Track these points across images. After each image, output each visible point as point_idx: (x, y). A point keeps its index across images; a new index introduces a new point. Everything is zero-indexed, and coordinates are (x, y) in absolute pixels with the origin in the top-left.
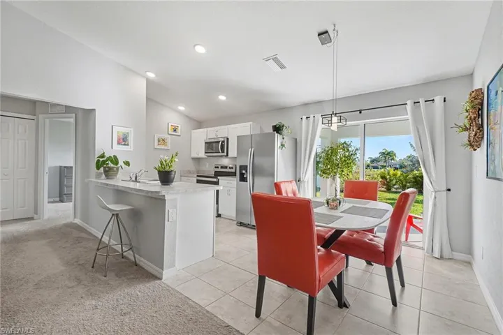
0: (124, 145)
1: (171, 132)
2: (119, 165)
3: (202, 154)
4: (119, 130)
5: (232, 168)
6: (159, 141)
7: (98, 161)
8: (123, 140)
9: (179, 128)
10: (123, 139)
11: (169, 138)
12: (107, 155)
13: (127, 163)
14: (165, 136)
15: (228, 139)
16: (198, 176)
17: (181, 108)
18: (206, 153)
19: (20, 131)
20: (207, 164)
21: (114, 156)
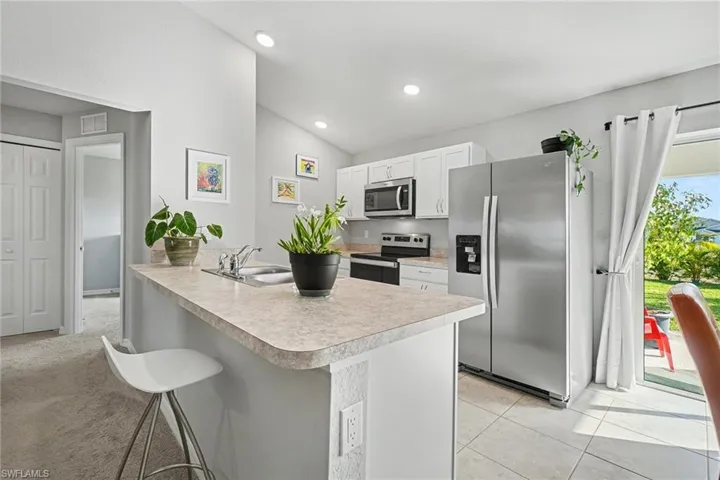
0: (212, 191)
1: (301, 171)
2: (197, 235)
3: (360, 214)
4: (200, 160)
5: (421, 240)
6: (280, 190)
7: (151, 225)
8: (211, 181)
9: (316, 165)
10: (211, 179)
11: (298, 185)
12: (172, 211)
13: (216, 231)
14: (291, 179)
15: (414, 182)
16: (353, 256)
17: (321, 125)
18: (366, 211)
19: (34, 170)
20: (367, 232)
21: (186, 213)
